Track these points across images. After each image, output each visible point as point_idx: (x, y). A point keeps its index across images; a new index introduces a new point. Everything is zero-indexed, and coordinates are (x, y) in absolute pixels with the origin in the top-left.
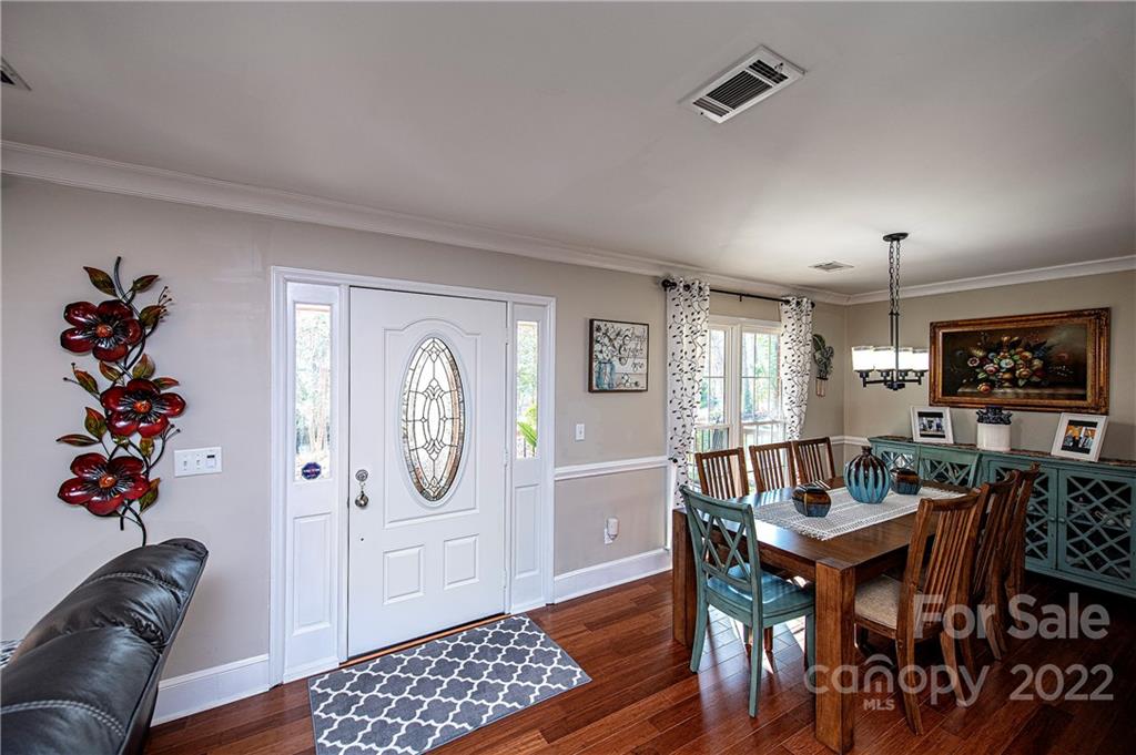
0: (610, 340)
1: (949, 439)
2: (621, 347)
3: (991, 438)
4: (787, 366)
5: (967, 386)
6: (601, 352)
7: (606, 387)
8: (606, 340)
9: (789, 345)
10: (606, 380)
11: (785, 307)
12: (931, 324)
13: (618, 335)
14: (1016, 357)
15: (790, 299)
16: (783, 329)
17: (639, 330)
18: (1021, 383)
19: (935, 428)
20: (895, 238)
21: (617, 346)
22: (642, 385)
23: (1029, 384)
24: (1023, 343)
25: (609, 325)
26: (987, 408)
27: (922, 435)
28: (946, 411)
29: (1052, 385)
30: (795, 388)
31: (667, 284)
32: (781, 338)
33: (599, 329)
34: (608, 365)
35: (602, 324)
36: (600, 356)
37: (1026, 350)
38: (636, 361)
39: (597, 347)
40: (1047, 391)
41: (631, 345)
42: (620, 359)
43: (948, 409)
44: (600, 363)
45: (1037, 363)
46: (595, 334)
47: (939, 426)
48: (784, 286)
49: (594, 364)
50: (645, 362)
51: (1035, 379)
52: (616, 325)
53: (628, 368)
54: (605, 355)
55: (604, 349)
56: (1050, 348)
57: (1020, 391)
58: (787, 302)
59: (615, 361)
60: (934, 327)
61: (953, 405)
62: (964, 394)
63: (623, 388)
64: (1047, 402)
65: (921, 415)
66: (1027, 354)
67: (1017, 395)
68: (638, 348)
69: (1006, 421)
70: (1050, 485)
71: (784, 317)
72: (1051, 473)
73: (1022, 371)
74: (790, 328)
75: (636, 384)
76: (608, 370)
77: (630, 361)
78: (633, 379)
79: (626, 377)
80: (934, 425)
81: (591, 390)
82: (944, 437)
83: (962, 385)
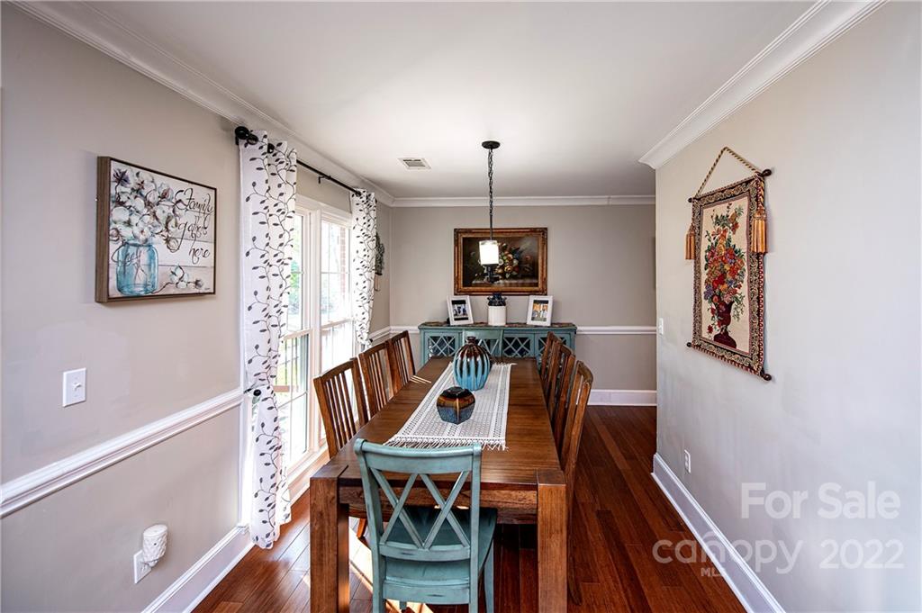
0: (148, 204)
1: (471, 321)
2: (169, 220)
3: (496, 316)
4: (358, 261)
5: (478, 278)
6: (128, 223)
7: (140, 290)
8: (139, 203)
9: (361, 239)
10: (141, 278)
11: (356, 199)
12: (455, 230)
13: (163, 196)
14: (505, 258)
15: (361, 191)
16: (354, 223)
17: (201, 195)
18: (507, 276)
19: (462, 312)
20: (491, 145)
21: (162, 217)
22: (207, 285)
23: (512, 277)
24: (508, 247)
25: (145, 175)
26: (494, 295)
27: (456, 319)
28: (467, 298)
29: (523, 277)
30: (366, 284)
31: (243, 135)
32: (353, 231)
33: (122, 179)
34: (144, 250)
35: (130, 173)
36: (127, 233)
37: (510, 253)
38: (197, 245)
39: (118, 214)
40: (521, 281)
41: (187, 217)
42: (167, 241)
43: (468, 297)
44: (125, 244)
45: (515, 262)
46: (115, 189)
47: (464, 311)
48: (357, 176)
49: (113, 247)
50: (210, 247)
51: (515, 273)
52: (159, 179)
53: (182, 256)
54: (136, 230)
55: (135, 219)
56: (521, 252)
57: (507, 281)
58: (359, 194)
59: (159, 243)
60: (457, 232)
61: (469, 293)
62: (476, 285)
63: (172, 291)
64: (520, 289)
65: (454, 302)
66: (510, 256)
67: (505, 284)
68: (200, 224)
69: (503, 303)
70: (531, 345)
71: (356, 209)
72: (531, 337)
73: (508, 268)
74: (361, 221)
75: (197, 283)
76: (144, 258)
77: (187, 245)
78: (191, 276)
79: (179, 273)
80: (461, 310)
81: (104, 298)
82: (467, 319)
83: (474, 278)
